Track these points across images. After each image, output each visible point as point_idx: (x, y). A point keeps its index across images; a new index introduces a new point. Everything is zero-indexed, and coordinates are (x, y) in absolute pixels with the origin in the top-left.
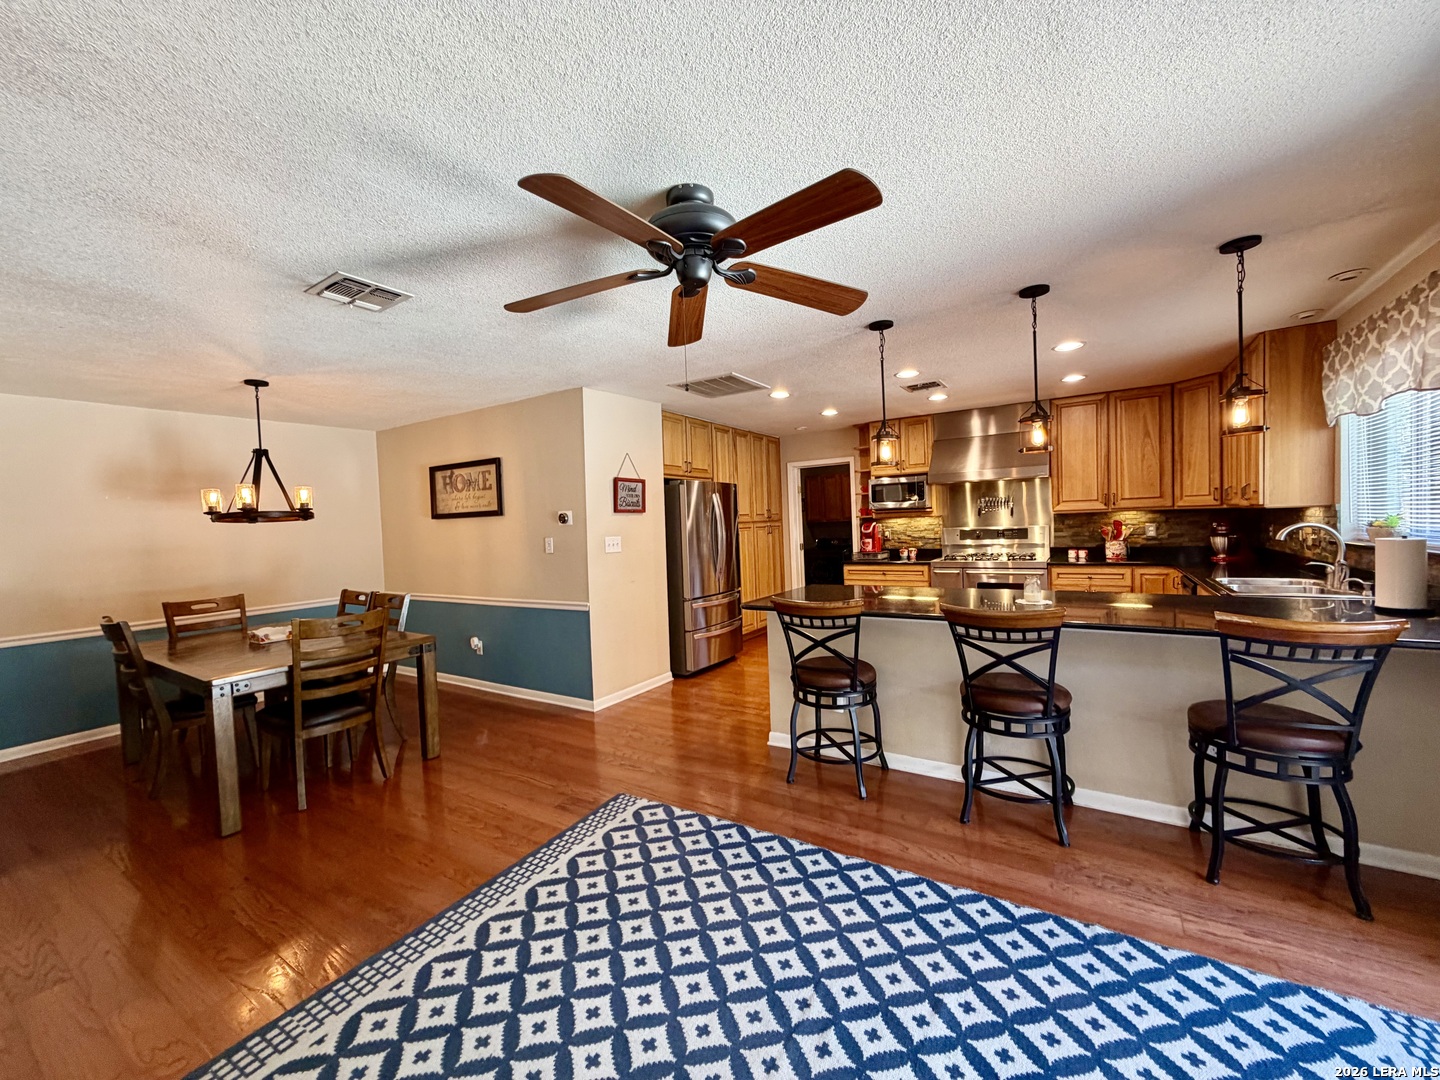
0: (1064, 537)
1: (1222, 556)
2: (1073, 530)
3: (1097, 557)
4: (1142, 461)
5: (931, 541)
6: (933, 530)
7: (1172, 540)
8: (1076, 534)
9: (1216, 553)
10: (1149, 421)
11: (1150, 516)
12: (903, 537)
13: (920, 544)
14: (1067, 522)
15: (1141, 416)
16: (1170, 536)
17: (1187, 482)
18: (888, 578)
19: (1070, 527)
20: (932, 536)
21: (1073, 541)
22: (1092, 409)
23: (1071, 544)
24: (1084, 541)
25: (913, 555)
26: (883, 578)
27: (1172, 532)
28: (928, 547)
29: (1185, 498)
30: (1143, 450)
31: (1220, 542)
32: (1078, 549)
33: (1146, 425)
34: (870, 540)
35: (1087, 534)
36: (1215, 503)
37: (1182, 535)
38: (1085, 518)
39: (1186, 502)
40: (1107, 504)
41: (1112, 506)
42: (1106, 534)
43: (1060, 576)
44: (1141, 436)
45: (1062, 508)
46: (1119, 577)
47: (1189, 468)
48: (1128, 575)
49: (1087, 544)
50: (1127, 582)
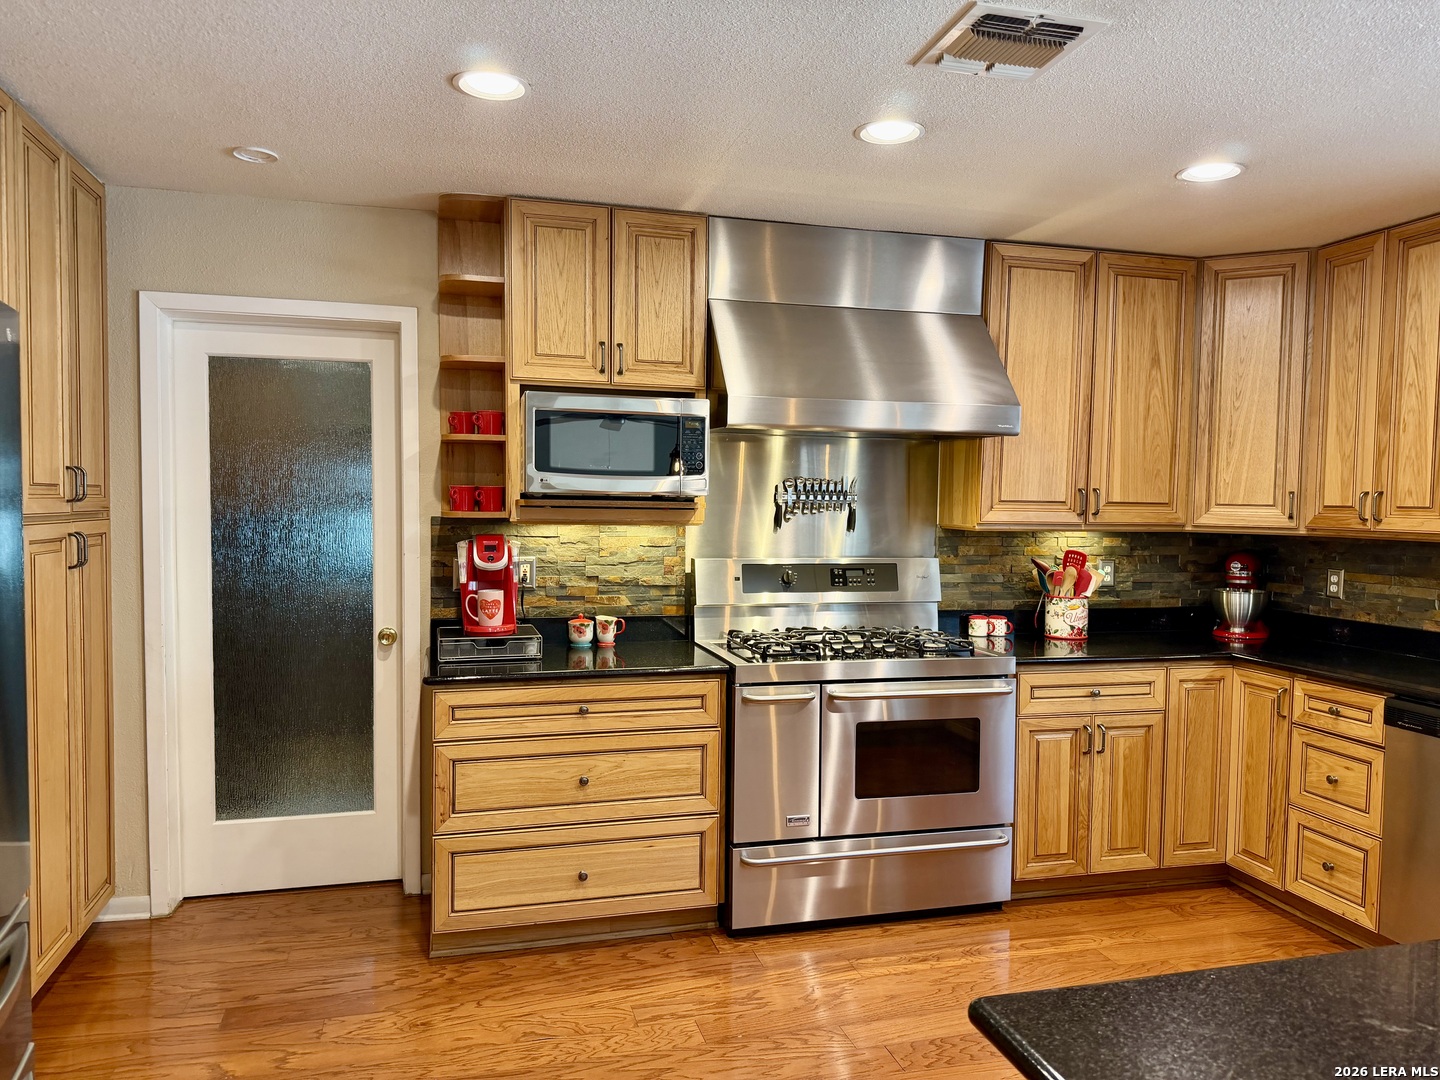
0: (956, 585)
1: (1237, 630)
2: (975, 569)
4: (1146, 419)
5: (654, 593)
6: (660, 561)
7: (1138, 595)
8: (979, 580)
9: (1233, 622)
10: (1160, 332)
11: (1107, 542)
12: (575, 583)
13: (624, 601)
14: (963, 550)
15: (1148, 319)
16: (1137, 585)
17: (1225, 476)
18: (594, 723)
19: (970, 563)
20: (659, 580)
21: (973, 595)
22: (1067, 282)
23: (970, 603)
24: (992, 596)
25: (609, 636)
26: (579, 724)
27: (1139, 577)
28: (646, 609)
29: (1214, 509)
30: (1147, 396)
31: (1239, 602)
32: (989, 614)
33: (1154, 342)
34: (498, 595)
35: (1000, 579)
36: (1284, 522)
37: (1147, 585)
38: (997, 542)
39: (1217, 518)
40: (1083, 513)
41: (1091, 519)
42: (1057, 579)
43: (1037, 693)
44: (1146, 362)
45: (997, 517)
46: (1146, 689)
47: (1231, 445)
48: (1160, 686)
49: (1008, 604)
50: (1158, 702)
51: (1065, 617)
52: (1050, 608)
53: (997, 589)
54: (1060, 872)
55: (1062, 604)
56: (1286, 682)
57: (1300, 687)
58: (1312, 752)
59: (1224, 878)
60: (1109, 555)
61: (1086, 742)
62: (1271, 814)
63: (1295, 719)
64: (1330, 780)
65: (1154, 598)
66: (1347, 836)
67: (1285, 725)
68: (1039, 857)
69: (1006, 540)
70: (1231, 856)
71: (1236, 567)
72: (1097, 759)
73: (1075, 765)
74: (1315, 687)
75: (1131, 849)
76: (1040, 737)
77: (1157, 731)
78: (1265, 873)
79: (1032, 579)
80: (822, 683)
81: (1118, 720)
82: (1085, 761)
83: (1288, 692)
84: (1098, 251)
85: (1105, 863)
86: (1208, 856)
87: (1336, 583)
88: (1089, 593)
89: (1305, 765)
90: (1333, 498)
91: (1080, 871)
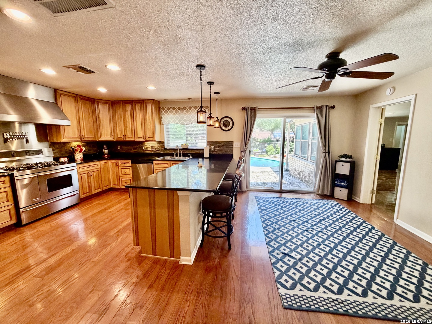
2: (59, 150)
3: (72, 159)
4: (89, 124)
7: (89, 152)
9: (105, 154)
10: (89, 110)
11: (83, 143)
15: (87, 107)
16: (89, 150)
17: (103, 133)
19: (57, 148)
21: (59, 154)
24: (63, 154)
29: (102, 138)
30: (89, 120)
31: (106, 151)
32: (63, 157)
35: (64, 151)
36: (112, 139)
37: (90, 150)
38: (63, 144)
39: (102, 139)
40: (81, 139)
41: (82, 140)
42: (77, 150)
43: (80, 168)
44: (88, 114)
45: (65, 140)
46: (97, 165)
47: (103, 128)
48: (99, 164)
49: (67, 155)
50: (99, 167)
51: (79, 156)
52: (76, 155)
53: (64, 153)
54: (88, 195)
55: (78, 154)
56: (117, 161)
57: (119, 161)
58: (122, 169)
59: (112, 190)
60: (84, 146)
61: (89, 175)
62: (117, 178)
63: (119, 165)
64: (125, 172)
65: (92, 152)
66: (127, 178)
67: (118, 166)
68: (84, 194)
69: (65, 144)
70: (112, 186)
71: (105, 146)
72: (91, 177)
73: (88, 178)
74: (121, 161)
75: (98, 189)
76: (82, 175)
77: (99, 171)
78: (117, 187)
79: (70, 150)
80: (37, 173)
81: (93, 170)
82: (89, 177)
83: (118, 162)
84: (77, 95)
85: (94, 192)
86: (109, 187)
87: (119, 148)
88: (83, 152)
89: (121, 171)
90: (119, 136)
91: (91, 194)
